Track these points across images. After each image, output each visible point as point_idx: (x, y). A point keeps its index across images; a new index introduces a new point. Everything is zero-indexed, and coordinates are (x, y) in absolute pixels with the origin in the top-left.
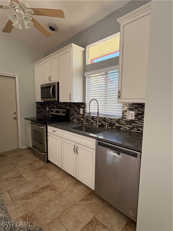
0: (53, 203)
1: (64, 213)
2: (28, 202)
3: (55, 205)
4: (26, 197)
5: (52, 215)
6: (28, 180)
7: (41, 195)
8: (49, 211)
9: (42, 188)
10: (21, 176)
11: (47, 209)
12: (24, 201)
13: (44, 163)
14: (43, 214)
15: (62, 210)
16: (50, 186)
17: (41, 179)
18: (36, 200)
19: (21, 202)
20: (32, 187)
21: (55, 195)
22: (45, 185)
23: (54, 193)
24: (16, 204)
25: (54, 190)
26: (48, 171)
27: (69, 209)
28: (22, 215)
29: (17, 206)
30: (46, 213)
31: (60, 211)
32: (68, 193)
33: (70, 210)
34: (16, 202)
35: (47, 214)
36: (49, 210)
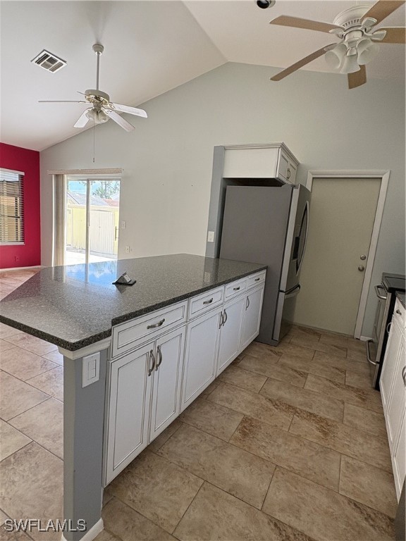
0: (298, 446)
1: (293, 474)
2: (271, 410)
3: (297, 451)
4: (277, 403)
5: (276, 453)
6: (307, 387)
7: (297, 419)
8: (279, 446)
9: (311, 414)
10: (304, 375)
11: (280, 441)
12: (269, 405)
13: (370, 385)
14: (267, 440)
15: (296, 468)
16: (327, 423)
17: (327, 402)
18: (283, 418)
19: (264, 401)
20: (300, 399)
21: (315, 441)
22: (321, 414)
23: (318, 437)
24: (259, 398)
25: (326, 434)
26: (357, 402)
27: (308, 482)
28: (248, 414)
29: (256, 401)
30: (272, 442)
31: (292, 465)
32: (343, 463)
33: (308, 485)
34: (260, 396)
35: (273, 446)
36: (281, 446)
